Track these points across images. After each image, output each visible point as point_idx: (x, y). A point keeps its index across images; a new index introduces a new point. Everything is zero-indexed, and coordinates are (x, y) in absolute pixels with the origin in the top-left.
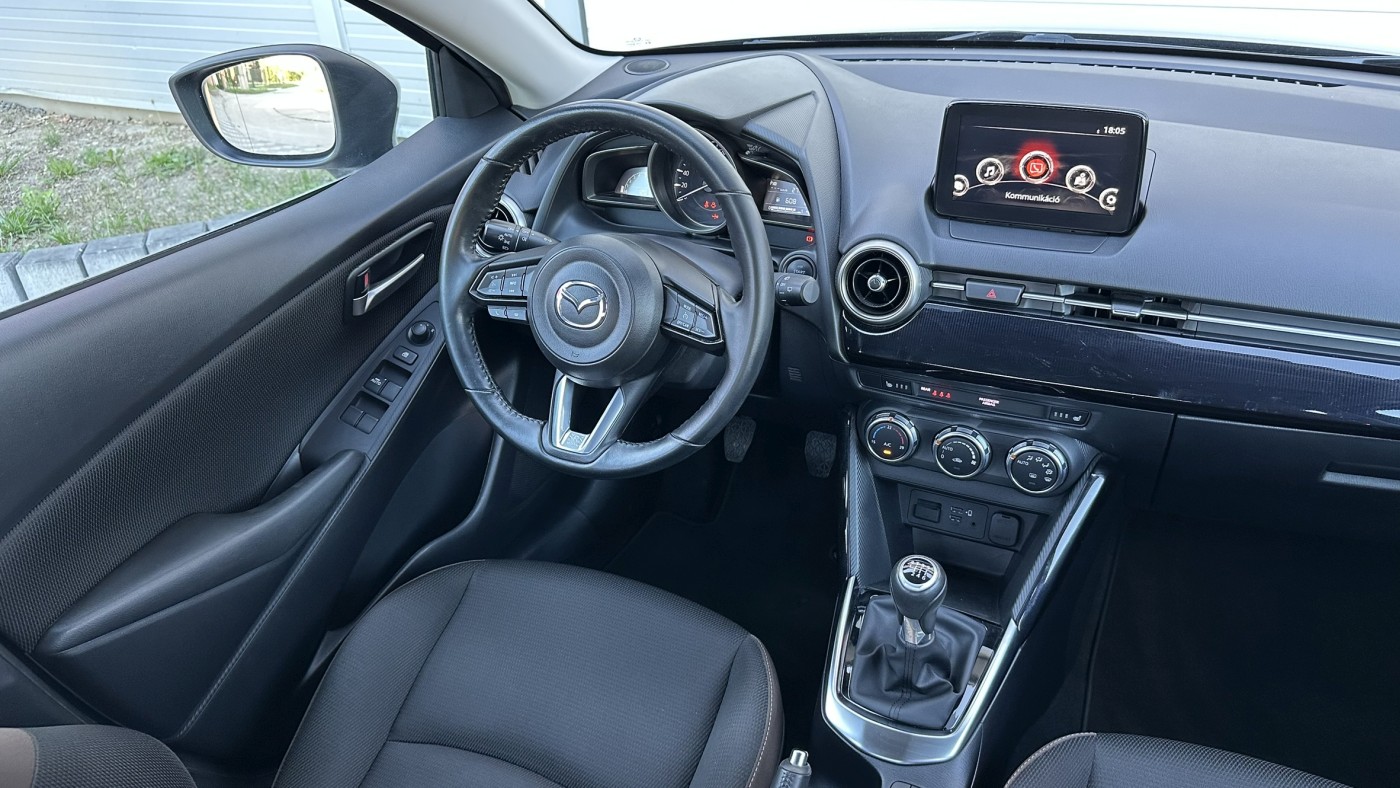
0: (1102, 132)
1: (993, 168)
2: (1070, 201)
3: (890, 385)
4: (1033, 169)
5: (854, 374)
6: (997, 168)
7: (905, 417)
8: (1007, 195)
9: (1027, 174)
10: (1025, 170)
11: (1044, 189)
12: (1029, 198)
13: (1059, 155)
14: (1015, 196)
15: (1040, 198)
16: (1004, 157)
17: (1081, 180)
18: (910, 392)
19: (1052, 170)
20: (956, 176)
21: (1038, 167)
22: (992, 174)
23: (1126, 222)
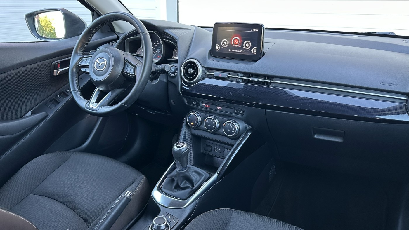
0: (252, 30)
1: (225, 42)
2: (245, 51)
3: (194, 103)
4: (235, 42)
5: (185, 100)
6: (226, 42)
7: (198, 113)
8: (229, 50)
9: (234, 44)
10: (233, 42)
11: (238, 48)
12: (234, 51)
13: (241, 38)
14: (231, 50)
15: (237, 51)
16: (228, 39)
17: (247, 45)
18: (199, 105)
19: (240, 42)
20: (217, 45)
21: (237, 41)
22: (225, 44)
23: (259, 57)
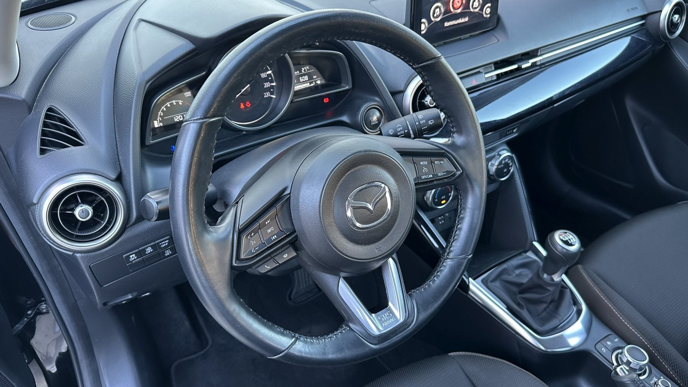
1: (438, 10)
2: (472, 18)
4: (456, 4)
8: (445, 24)
9: (454, 8)
12: (455, 22)
14: (448, 24)
15: (460, 21)
17: (476, 4)
19: (464, 2)
20: (422, 21)
21: (458, 2)
22: (438, 14)
23: (495, 21)
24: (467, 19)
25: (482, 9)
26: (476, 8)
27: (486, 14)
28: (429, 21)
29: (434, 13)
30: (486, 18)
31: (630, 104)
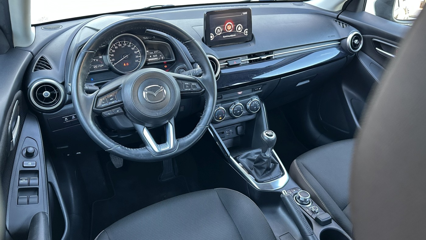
0: (242, 14)
2: (238, 35)
4: (228, 28)
6: (220, 29)
8: (224, 37)
11: (232, 33)
12: (228, 36)
13: (233, 23)
15: (231, 36)
16: (221, 26)
19: (233, 27)
20: (211, 34)
22: (219, 31)
23: (251, 37)
24: (235, 35)
25: (243, 31)
26: (240, 30)
27: (245, 33)
28: (215, 35)
29: (217, 31)
30: (246, 35)
31: (344, 88)
